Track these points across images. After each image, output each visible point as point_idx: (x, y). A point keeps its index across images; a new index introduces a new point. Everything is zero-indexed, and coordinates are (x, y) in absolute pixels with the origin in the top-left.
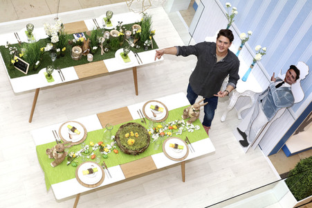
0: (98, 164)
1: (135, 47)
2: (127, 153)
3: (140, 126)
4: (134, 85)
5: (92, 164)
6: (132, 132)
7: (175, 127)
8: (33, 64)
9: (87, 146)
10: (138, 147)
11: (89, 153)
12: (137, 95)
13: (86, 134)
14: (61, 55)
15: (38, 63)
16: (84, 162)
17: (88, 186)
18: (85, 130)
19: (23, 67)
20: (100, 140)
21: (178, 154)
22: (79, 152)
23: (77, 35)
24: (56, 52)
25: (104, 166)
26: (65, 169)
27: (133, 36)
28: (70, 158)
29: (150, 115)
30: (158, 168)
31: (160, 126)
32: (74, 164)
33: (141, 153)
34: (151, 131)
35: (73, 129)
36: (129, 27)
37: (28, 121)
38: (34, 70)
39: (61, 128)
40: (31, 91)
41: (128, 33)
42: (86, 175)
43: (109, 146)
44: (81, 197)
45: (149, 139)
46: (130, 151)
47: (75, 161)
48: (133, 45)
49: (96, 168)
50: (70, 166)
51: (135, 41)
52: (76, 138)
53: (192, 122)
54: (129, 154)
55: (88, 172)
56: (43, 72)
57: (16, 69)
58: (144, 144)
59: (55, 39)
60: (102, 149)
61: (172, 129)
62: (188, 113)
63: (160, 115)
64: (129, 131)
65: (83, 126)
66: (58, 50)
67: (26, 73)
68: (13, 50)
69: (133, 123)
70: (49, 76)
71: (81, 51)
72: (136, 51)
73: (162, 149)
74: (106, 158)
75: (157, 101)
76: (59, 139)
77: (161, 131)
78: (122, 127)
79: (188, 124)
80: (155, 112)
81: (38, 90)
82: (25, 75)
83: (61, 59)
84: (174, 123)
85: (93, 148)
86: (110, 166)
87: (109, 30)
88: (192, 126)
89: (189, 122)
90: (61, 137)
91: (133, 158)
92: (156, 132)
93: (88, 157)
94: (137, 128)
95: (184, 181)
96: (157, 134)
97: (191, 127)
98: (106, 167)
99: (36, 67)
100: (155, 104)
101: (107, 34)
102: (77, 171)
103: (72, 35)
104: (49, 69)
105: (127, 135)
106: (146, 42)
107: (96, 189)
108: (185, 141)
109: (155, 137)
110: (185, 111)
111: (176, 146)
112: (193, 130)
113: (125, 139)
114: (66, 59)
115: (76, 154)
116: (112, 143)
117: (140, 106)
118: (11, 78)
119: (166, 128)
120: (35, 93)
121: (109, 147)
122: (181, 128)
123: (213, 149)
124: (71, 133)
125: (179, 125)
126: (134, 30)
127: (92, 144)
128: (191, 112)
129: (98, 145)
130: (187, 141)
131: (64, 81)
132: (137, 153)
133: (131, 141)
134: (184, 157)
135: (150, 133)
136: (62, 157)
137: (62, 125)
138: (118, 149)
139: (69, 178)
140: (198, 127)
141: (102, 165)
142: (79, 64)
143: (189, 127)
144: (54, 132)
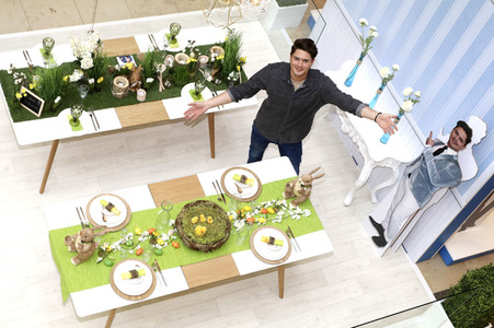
0: (146, 264)
1: (213, 82)
2: (193, 248)
3: (215, 206)
4: (209, 142)
5: (138, 263)
6: (202, 216)
7: (271, 210)
8: (49, 101)
9: (131, 234)
10: (210, 240)
11: (133, 245)
12: (213, 156)
13: (130, 215)
14: (96, 89)
15: (58, 99)
16: (125, 259)
17: (129, 297)
18: (128, 208)
19: (35, 105)
20: (152, 226)
21: (275, 254)
22: (117, 243)
23: (123, 58)
24: (87, 83)
25: (156, 267)
26: (94, 268)
27: (210, 65)
28: (102, 253)
29: (232, 189)
30: (242, 274)
31: (247, 208)
32: (109, 262)
33: (215, 248)
34: (232, 215)
35: (110, 207)
36: (205, 50)
37: (38, 190)
38: (52, 111)
39: (89, 204)
40: (44, 144)
41: (204, 59)
42: (126, 280)
43: (166, 236)
44: (117, 315)
45: (228, 227)
46: (198, 246)
47: (110, 257)
48: (210, 79)
49: (144, 270)
50: (102, 265)
51: (214, 72)
52: (113, 220)
53: (298, 204)
54: (197, 249)
55: (130, 276)
56: (66, 114)
57: (23, 108)
58: (221, 234)
59: (87, 63)
60: (154, 240)
61: (267, 213)
62: (292, 188)
63: (249, 191)
64: (198, 214)
65: (125, 202)
66: (91, 81)
67: (39, 115)
68: (19, 77)
69: (204, 202)
70: (75, 120)
71: (127, 84)
72: (213, 87)
73: (249, 245)
74: (160, 255)
75: (245, 169)
76: (86, 222)
77: (248, 216)
78: (187, 206)
79: (292, 207)
80: (241, 185)
81: (56, 143)
82: (37, 118)
83: (96, 95)
84: (269, 204)
85: (140, 239)
86: (165, 268)
87: (174, 54)
88: (299, 210)
89: (293, 203)
90: (90, 219)
91: (203, 257)
92: (240, 217)
93: (131, 252)
94: (211, 208)
95: (281, 297)
96: (243, 221)
97: (297, 212)
98: (158, 267)
99: (55, 106)
100: (241, 173)
101: (170, 59)
102: (112, 273)
103: (115, 58)
104: (76, 111)
105: (194, 219)
106: (232, 74)
107: (141, 303)
108: (287, 232)
109: (239, 225)
110: (288, 185)
111: (272, 241)
112: (299, 217)
113: (192, 226)
114: (102, 96)
115: (113, 247)
116: (171, 231)
117: (217, 174)
118: (15, 121)
119: (257, 212)
120: (50, 147)
122: (281, 213)
123: (330, 249)
124: (106, 212)
125: (277, 208)
126: (213, 55)
127: (138, 231)
128: (298, 188)
129: (147, 233)
130: (289, 233)
131: (99, 131)
132: (210, 250)
133: (200, 230)
134: (284, 259)
135: (230, 218)
136: (90, 249)
137: (92, 200)
138: (179, 241)
139: (99, 284)
140: (307, 212)
141: (153, 265)
142: (123, 105)
143: (294, 212)
144: (79, 210)
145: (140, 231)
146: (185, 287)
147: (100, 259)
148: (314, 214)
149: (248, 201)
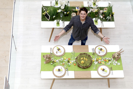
0: (64, 68)
1: (103, 18)
3: (89, 56)
5: (62, 67)
6: (84, 58)
7: (107, 61)
8: (52, 16)
9: (63, 58)
10: (85, 65)
11: (62, 62)
12: (102, 41)
13: (65, 53)
14: (67, 15)
15: (54, 16)
17: (56, 76)
18: (65, 51)
19: (48, 17)
20: (70, 57)
21: (104, 74)
22: (58, 60)
25: (67, 70)
26: (50, 66)
27: (103, 13)
28: (53, 62)
29: (97, 52)
30: (92, 78)
31: (100, 58)
32: (54, 65)
33: (85, 68)
34: (94, 59)
35: (59, 49)
36: (102, 8)
38: (52, 20)
39: (54, 47)
41: (101, 11)
43: (72, 61)
45: (91, 63)
46: (80, 66)
49: (63, 70)
51: (103, 16)
52: (59, 54)
53: (117, 60)
56: (56, 21)
57: (45, 17)
58: (88, 65)
60: (69, 62)
61: (106, 61)
62: (115, 56)
63: (102, 54)
64: (83, 57)
65: (64, 49)
66: (65, 13)
67: (49, 20)
68: (45, 9)
69: (86, 54)
70: (58, 23)
72: (102, 20)
73: (97, 69)
74: (70, 66)
75: (103, 46)
76: (52, 52)
77: (99, 61)
78: (80, 54)
80: (100, 51)
81: (53, 29)
82: (48, 21)
83: (66, 17)
84: (107, 58)
85: (65, 60)
86: (70, 70)
87: (92, 8)
88: (117, 62)
90: (53, 52)
91: (82, 70)
93: (61, 64)
96: (97, 62)
98: (68, 70)
99: (53, 18)
101: (91, 10)
102: (54, 68)
103: (75, 7)
105: (82, 58)
106: (108, 17)
107: (60, 78)
108: (110, 68)
110: (113, 55)
112: (116, 65)
113: (80, 60)
114: (68, 18)
115: (56, 61)
116: (74, 60)
117: (94, 47)
118: (42, 21)
119: (103, 60)
122: (110, 62)
123: (123, 76)
124: (58, 51)
125: (109, 60)
126: (104, 10)
127: (65, 58)
128: (116, 56)
129: (67, 59)
130: (111, 69)
133: (82, 62)
134: (106, 76)
135: (93, 61)
136: (49, 60)
138: (76, 64)
139: (50, 70)
140: (119, 64)
141: (66, 69)
143: (115, 62)
144: (51, 49)
145: (66, 58)
146: (74, 78)
147: (52, 64)
148: (121, 64)
149: (101, 56)
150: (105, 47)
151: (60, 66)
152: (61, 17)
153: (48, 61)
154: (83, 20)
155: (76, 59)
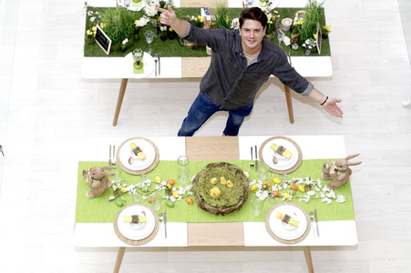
0: (154, 212)
1: (290, 46)
2: (202, 206)
3: (238, 171)
6: (222, 178)
7: (301, 188)
9: (149, 181)
10: (223, 203)
11: (148, 192)
13: (157, 162)
14: (168, 36)
15: (125, 41)
16: (136, 204)
17: (126, 240)
18: (157, 155)
19: (105, 44)
20: (174, 177)
21: (286, 233)
22: (133, 186)
25: (163, 218)
26: (104, 205)
28: (117, 193)
29: (269, 161)
30: (246, 245)
31: (277, 180)
32: (120, 203)
34: (255, 184)
35: (137, 151)
38: (119, 51)
39: (123, 143)
41: (288, 22)
43: (182, 189)
45: (245, 196)
46: (207, 206)
47: (122, 198)
48: (288, 43)
50: (113, 204)
51: (293, 36)
52: (138, 164)
53: (333, 188)
54: (205, 209)
55: (131, 220)
56: (130, 57)
57: (96, 44)
58: (233, 201)
60: (169, 192)
61: (296, 189)
63: (284, 164)
64: (218, 175)
65: (156, 149)
66: (163, 28)
67: (108, 53)
69: (229, 165)
70: (138, 63)
72: (289, 52)
73: (264, 217)
74: (172, 206)
75: (290, 140)
76: (114, 160)
77: (274, 189)
78: (209, 166)
79: (326, 189)
80: (278, 156)
81: (125, 81)
82: (105, 56)
83: (168, 42)
84: (301, 181)
85: (157, 187)
86: (172, 220)
88: (332, 194)
89: (329, 185)
90: (118, 159)
91: (214, 218)
92: (265, 188)
93: (144, 198)
94: (234, 173)
96: (266, 192)
97: (329, 195)
98: (165, 218)
99: (123, 47)
100: (280, 143)
102: (119, 213)
103: (200, 9)
104: (138, 54)
105: (213, 180)
106: (308, 42)
107: (139, 247)
108: (311, 214)
109: (261, 195)
111: (287, 219)
112: (330, 201)
113: (208, 186)
115: (128, 189)
116: (189, 187)
117: (257, 141)
118: (86, 55)
119: (285, 186)
121: (181, 191)
122: (311, 193)
123: (353, 241)
124: (133, 155)
125: (309, 187)
127: (158, 179)
129: (165, 184)
130: (313, 216)
131: (158, 77)
132: (219, 213)
133: (215, 191)
134: (296, 240)
135: (252, 187)
136: (101, 186)
137: (126, 141)
138: (193, 198)
139: (104, 221)
140: (341, 198)
141: (161, 215)
142: (191, 56)
143: (326, 194)
144: (112, 148)
145: (160, 180)
146: (186, 245)
147: (112, 197)
148: (349, 200)
149: (280, 173)
150: (294, 143)
151: (141, 204)
152: (149, 42)
153: (97, 188)
154: (252, 51)
155: (194, 181)
